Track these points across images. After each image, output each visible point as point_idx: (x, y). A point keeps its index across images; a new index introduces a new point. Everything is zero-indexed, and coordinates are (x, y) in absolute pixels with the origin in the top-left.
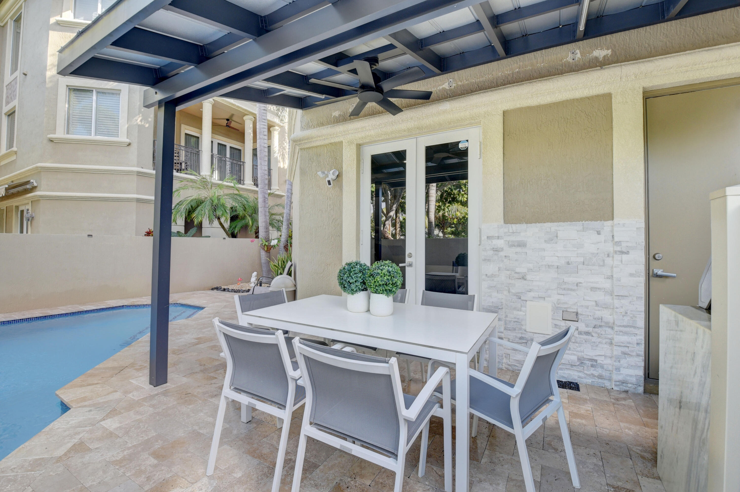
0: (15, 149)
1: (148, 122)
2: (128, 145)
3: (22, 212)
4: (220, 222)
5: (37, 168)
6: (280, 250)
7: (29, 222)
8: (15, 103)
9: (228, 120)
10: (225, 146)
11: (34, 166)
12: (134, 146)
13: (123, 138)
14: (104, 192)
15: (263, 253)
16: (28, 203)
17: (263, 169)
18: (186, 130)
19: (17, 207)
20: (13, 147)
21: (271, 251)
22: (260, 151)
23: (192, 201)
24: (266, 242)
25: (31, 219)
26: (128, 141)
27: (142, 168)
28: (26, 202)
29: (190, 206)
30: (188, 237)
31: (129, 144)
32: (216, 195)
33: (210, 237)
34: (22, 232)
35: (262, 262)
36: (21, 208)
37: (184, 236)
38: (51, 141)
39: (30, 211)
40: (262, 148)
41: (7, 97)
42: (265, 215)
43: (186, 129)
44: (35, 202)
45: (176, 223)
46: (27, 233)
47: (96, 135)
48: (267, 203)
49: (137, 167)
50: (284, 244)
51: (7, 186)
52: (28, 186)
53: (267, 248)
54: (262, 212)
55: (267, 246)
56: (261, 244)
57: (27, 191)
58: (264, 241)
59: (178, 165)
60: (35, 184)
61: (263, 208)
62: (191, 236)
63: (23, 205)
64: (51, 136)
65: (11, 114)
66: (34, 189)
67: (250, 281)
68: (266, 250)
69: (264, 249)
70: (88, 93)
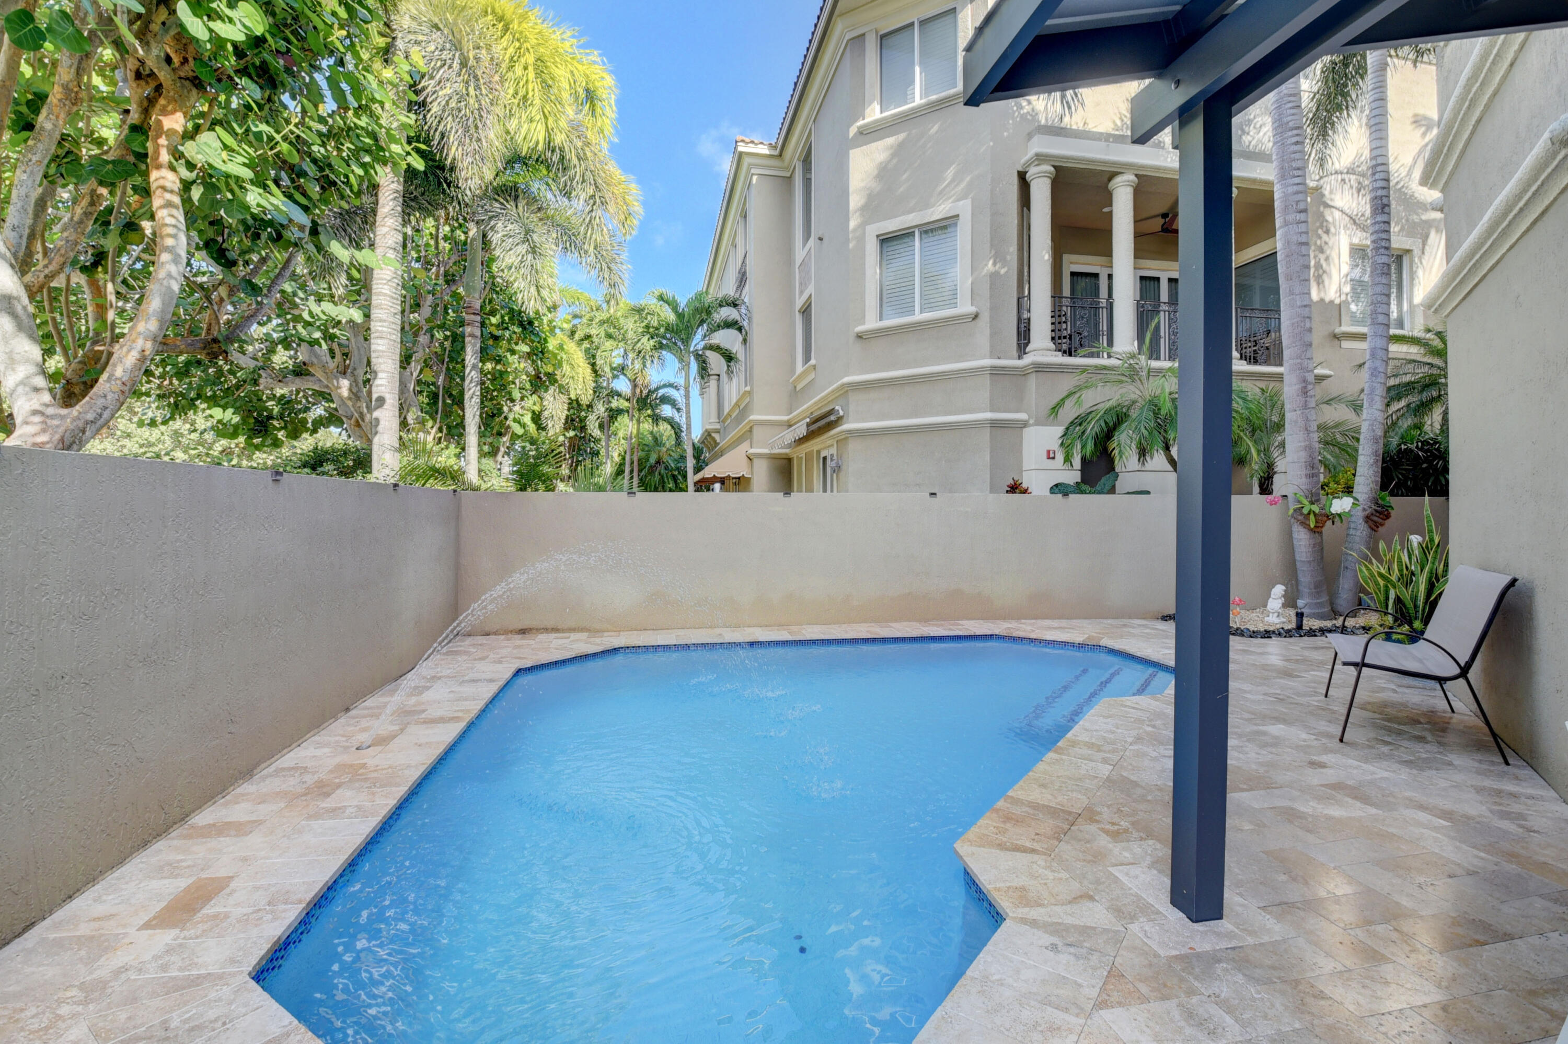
0: (813, 362)
1: (1004, 263)
2: (974, 319)
3: (825, 458)
4: (1172, 456)
5: (843, 385)
6: (1352, 525)
7: (835, 475)
8: (811, 289)
9: (1164, 216)
10: (1157, 279)
11: (840, 383)
12: (985, 317)
13: (965, 307)
14: (937, 414)
15: (1302, 537)
16: (832, 445)
17: (1299, 303)
18: (1072, 265)
19: (819, 452)
20: (810, 360)
21: (1324, 530)
22: (1287, 256)
23: (1107, 412)
24: (1312, 503)
25: (837, 469)
26: (972, 309)
27: (999, 358)
28: (829, 442)
29: (1103, 425)
30: (1099, 493)
31: (976, 317)
32: (1167, 391)
33: (1148, 493)
34: (825, 491)
35: (1297, 557)
36: (823, 454)
37: (1089, 493)
38: (859, 337)
39: (835, 457)
40: (1294, 247)
41: (801, 284)
42: (1306, 429)
43: (1071, 263)
44: (842, 442)
45: (1072, 465)
46: (832, 491)
47: (921, 313)
48: (1311, 397)
49: (991, 357)
50: (1364, 510)
51: (808, 420)
52: (832, 418)
53: (1317, 522)
54: (1296, 422)
55: (1315, 515)
56: (1295, 510)
57: (831, 426)
58: (1306, 502)
59: (1064, 341)
60: (841, 413)
61: (1299, 412)
62: (1105, 491)
63: (824, 448)
64: (860, 328)
65: (806, 311)
66: (838, 421)
67: (1265, 606)
68: (1312, 526)
69: (1305, 524)
70: (906, 240)
